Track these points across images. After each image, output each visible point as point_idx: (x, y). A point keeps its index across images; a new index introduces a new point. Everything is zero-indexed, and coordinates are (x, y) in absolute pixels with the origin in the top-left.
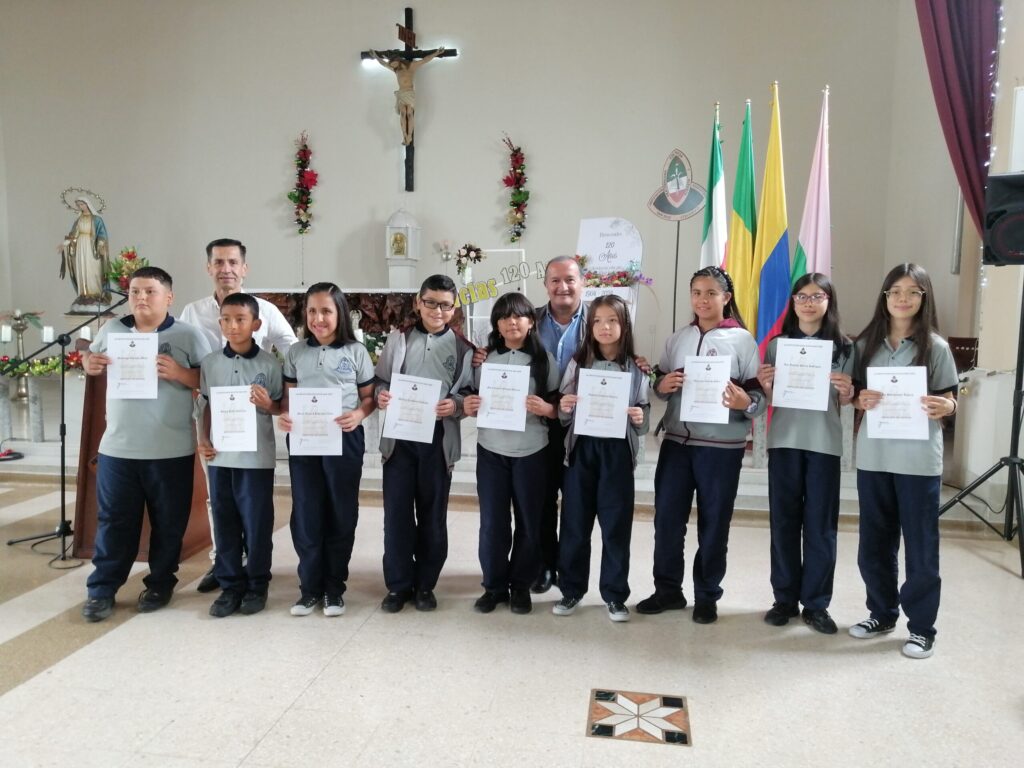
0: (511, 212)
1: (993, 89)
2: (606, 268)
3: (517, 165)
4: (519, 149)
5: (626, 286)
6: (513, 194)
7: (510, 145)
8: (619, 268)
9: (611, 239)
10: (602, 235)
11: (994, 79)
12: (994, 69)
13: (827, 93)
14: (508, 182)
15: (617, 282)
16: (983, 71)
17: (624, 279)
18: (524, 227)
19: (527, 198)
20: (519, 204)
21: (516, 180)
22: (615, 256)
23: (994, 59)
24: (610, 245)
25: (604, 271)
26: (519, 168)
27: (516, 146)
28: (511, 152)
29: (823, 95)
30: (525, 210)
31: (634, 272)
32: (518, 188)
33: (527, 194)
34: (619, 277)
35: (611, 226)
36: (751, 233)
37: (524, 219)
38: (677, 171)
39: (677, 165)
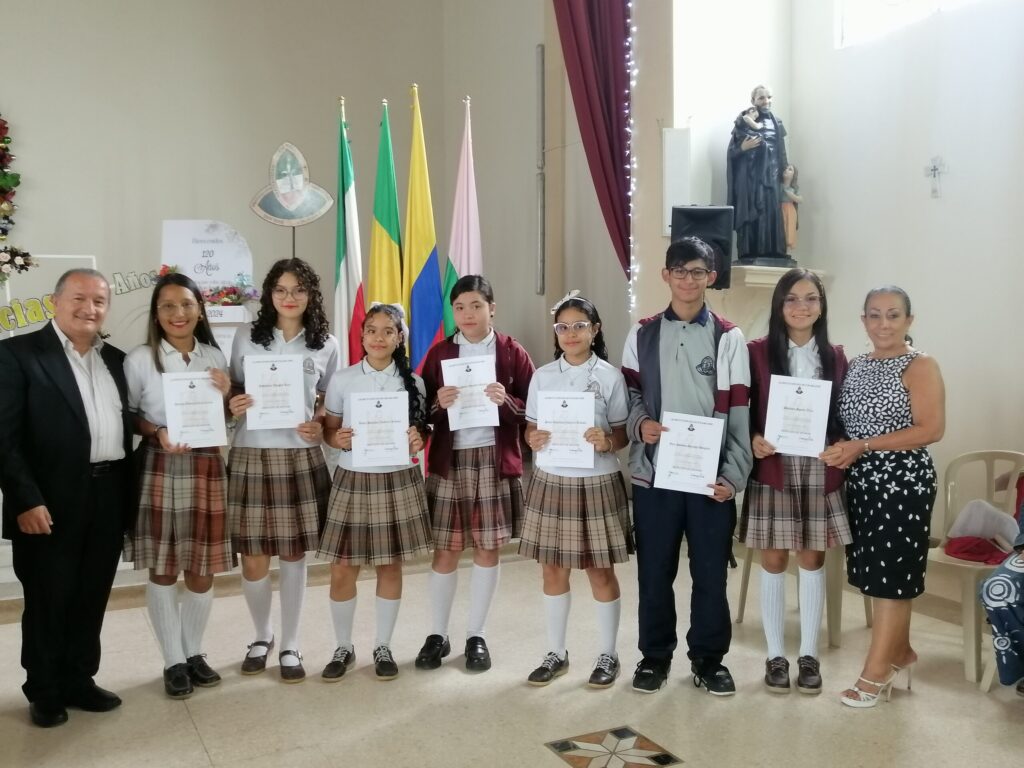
1: (629, 125)
2: (205, 282)
5: (240, 304)
8: (223, 282)
9: (209, 247)
10: (196, 241)
11: (629, 116)
12: (629, 107)
13: (469, 105)
15: (226, 299)
16: (620, 109)
17: (234, 297)
19: (17, 183)
20: (1, 193)
22: (216, 268)
23: (627, 98)
24: (210, 253)
25: (205, 285)
29: (465, 105)
30: (14, 200)
31: (245, 287)
33: (16, 179)
34: (227, 295)
35: (207, 231)
36: (397, 247)
37: (12, 210)
38: (289, 167)
39: (289, 160)
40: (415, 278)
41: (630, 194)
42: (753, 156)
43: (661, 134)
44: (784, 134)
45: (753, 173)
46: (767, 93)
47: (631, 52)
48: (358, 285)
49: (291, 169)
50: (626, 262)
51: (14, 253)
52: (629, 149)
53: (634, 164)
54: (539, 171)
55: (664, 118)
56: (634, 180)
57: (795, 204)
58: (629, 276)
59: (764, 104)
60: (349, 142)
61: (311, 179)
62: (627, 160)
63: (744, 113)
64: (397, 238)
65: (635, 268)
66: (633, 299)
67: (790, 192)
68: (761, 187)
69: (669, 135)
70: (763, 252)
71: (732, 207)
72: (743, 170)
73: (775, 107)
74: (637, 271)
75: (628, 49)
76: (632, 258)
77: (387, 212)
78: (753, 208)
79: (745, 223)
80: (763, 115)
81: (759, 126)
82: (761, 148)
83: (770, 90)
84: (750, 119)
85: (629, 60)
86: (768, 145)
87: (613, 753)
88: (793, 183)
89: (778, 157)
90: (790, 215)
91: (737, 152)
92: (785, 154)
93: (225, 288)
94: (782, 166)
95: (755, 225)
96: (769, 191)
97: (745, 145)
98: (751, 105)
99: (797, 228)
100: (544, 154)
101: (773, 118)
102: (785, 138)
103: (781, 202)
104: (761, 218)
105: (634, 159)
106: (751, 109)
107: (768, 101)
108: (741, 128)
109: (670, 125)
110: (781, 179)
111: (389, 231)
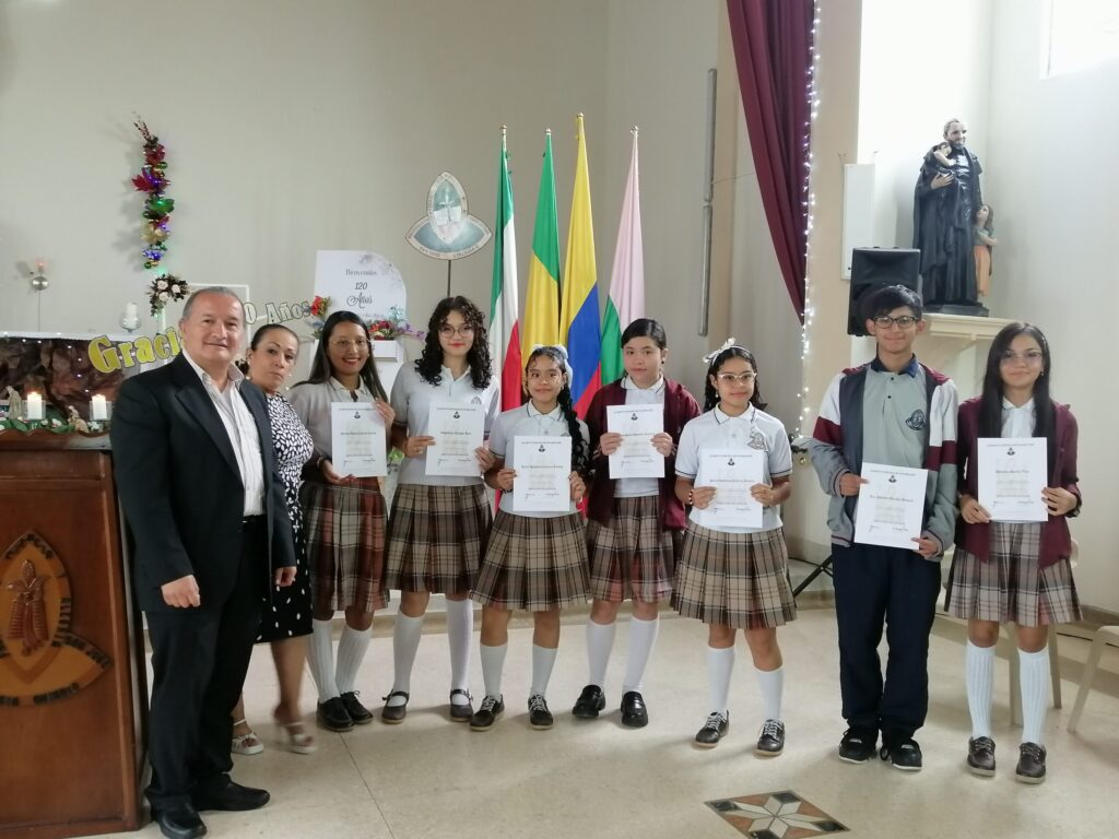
0: (147, 227)
1: (808, 160)
3: (154, 161)
4: (156, 139)
5: (392, 339)
6: (147, 202)
7: (145, 132)
8: (377, 316)
9: (363, 279)
10: (349, 272)
11: (808, 150)
12: (808, 140)
13: (636, 135)
14: (140, 183)
15: (378, 333)
16: (799, 142)
17: (387, 331)
18: (164, 249)
19: (171, 209)
20: (157, 217)
21: (151, 183)
22: (369, 301)
23: (807, 130)
24: (363, 286)
26: (158, 167)
27: (153, 133)
28: (146, 142)
29: (632, 136)
30: (168, 225)
31: (398, 322)
32: (157, 193)
33: (170, 205)
34: (380, 329)
35: (361, 262)
36: (556, 283)
37: (165, 237)
38: (447, 198)
39: (447, 190)
40: (573, 316)
41: (807, 232)
42: (943, 195)
43: (843, 169)
44: (980, 171)
45: (943, 214)
46: (962, 127)
47: (813, 82)
48: (514, 322)
49: (450, 200)
50: (800, 304)
51: (171, 281)
52: (807, 184)
53: (812, 201)
54: (706, 204)
55: (847, 154)
56: (811, 218)
57: (989, 248)
58: (802, 320)
59: (959, 139)
60: (510, 173)
61: (468, 212)
62: (805, 197)
63: (935, 148)
64: (556, 275)
65: (809, 311)
66: (807, 344)
67: (984, 235)
68: (952, 230)
69: (851, 172)
70: (951, 299)
71: (919, 251)
72: (932, 209)
73: (968, 144)
74: (812, 314)
75: (810, 78)
76: (807, 301)
77: (548, 247)
78: (942, 252)
79: (934, 266)
80: (956, 151)
81: (951, 162)
82: (952, 187)
83: (965, 124)
84: (942, 155)
85: (810, 90)
86: (960, 183)
87: (775, 816)
88: (988, 225)
89: (971, 196)
90: (982, 259)
91: (926, 190)
92: (980, 193)
93: (378, 322)
94: (976, 205)
95: (943, 269)
96: (960, 233)
97: (935, 183)
98: (943, 140)
99: (990, 273)
100: (712, 186)
101: (967, 154)
102: (980, 176)
103: (973, 244)
104: (950, 262)
105: (812, 196)
106: (943, 144)
107: (962, 135)
108: (932, 165)
109: (853, 160)
110: (974, 220)
111: (548, 268)
